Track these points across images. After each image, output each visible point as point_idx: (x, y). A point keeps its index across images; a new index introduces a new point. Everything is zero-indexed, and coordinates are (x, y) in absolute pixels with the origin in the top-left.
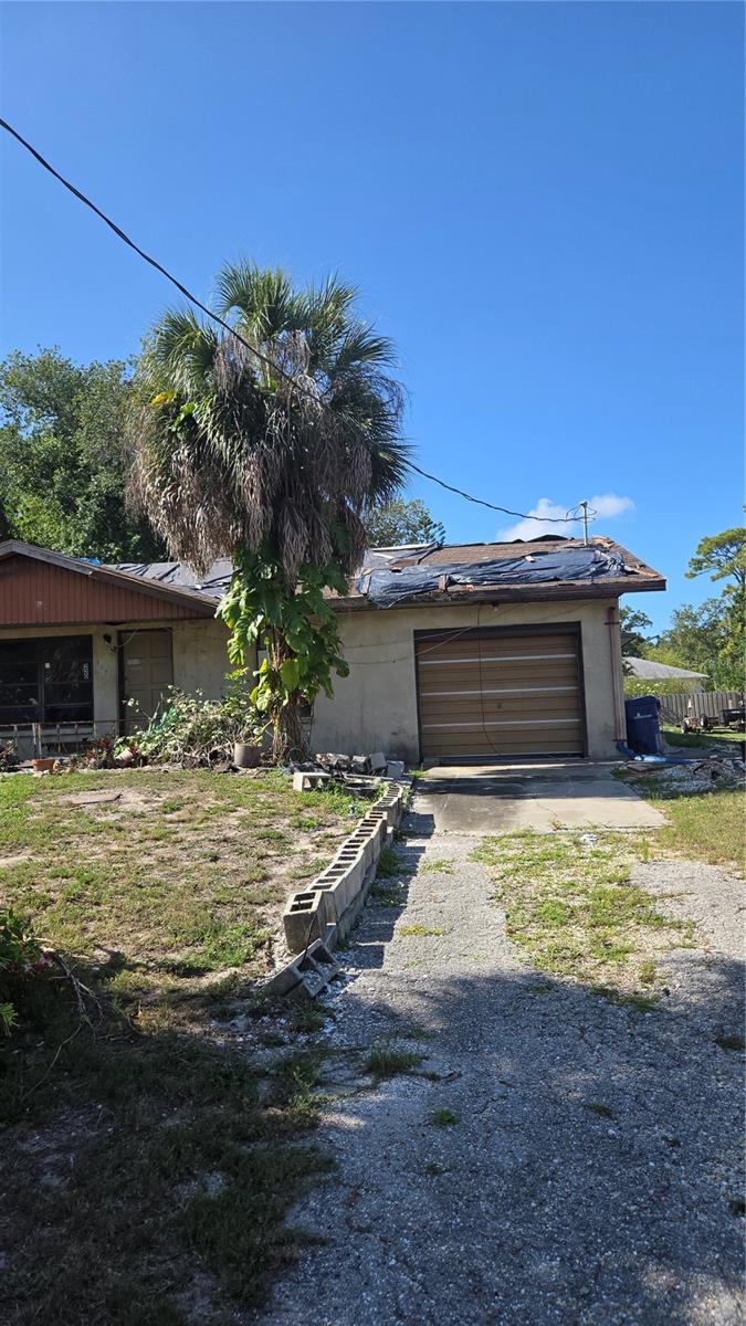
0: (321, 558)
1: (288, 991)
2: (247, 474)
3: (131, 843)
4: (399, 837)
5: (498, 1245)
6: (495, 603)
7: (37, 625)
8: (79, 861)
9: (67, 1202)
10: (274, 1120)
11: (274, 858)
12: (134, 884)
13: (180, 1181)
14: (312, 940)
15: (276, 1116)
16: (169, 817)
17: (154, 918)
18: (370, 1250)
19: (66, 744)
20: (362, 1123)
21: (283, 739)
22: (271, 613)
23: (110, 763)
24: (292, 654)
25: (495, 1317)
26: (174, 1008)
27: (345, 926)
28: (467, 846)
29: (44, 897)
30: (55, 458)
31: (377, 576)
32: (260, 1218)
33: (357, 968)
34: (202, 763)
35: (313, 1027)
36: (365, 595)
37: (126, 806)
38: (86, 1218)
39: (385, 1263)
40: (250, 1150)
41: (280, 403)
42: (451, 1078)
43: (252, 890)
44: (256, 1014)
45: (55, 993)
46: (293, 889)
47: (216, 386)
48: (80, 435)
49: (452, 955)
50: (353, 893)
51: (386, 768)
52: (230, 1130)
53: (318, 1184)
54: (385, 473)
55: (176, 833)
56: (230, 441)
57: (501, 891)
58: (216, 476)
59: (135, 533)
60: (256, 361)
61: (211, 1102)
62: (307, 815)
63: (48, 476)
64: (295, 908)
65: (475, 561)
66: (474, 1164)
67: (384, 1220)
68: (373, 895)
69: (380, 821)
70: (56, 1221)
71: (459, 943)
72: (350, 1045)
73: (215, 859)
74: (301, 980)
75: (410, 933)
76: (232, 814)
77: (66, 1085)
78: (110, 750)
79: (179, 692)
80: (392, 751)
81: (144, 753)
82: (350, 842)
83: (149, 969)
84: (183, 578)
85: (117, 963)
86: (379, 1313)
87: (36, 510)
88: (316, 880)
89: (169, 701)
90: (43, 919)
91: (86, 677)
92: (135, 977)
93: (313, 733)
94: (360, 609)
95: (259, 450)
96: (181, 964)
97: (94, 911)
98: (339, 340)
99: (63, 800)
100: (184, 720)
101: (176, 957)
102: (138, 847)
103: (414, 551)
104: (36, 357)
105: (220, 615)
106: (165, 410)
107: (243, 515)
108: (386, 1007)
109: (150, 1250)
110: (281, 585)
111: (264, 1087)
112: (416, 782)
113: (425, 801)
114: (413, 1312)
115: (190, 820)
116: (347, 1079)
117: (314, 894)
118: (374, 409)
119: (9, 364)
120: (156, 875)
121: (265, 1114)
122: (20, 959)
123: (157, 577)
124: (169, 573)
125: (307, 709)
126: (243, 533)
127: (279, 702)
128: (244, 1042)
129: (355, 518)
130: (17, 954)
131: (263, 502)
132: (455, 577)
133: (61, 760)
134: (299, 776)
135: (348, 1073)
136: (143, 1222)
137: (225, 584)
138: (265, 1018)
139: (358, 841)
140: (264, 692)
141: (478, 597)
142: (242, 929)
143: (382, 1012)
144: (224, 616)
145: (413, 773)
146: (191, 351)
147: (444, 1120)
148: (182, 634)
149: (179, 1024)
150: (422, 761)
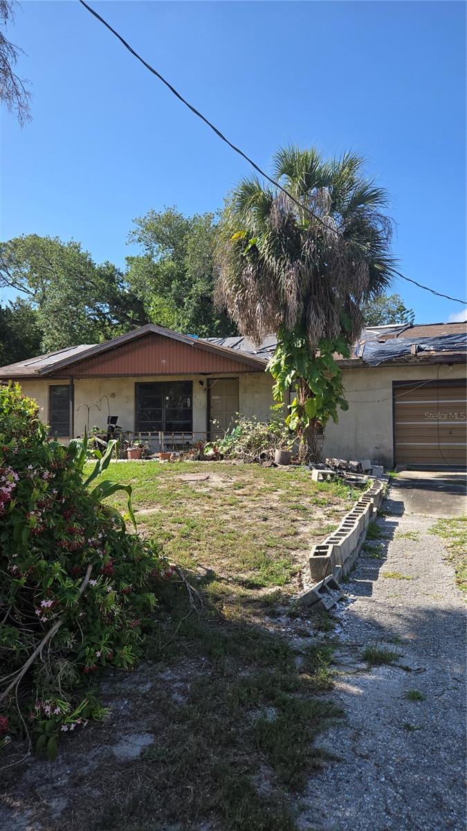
0: (333, 334)
1: (311, 604)
2: (288, 281)
3: (215, 506)
4: (380, 514)
5: (453, 780)
6: (450, 364)
7: (162, 374)
8: (187, 514)
9: (187, 711)
10: (305, 681)
11: (301, 522)
12: (219, 531)
13: (251, 709)
14: (327, 575)
15: (306, 679)
16: (237, 492)
17: (231, 551)
18: (369, 770)
19: (177, 445)
20: (361, 691)
21: (305, 448)
22: (300, 369)
23: (202, 457)
24: (312, 395)
25: (452, 825)
26: (244, 607)
27: (347, 569)
28: (429, 524)
29: (169, 534)
30: (172, 274)
31: (368, 345)
32: (299, 739)
33: (355, 595)
34: (256, 460)
35: (329, 628)
36: (361, 358)
37: (212, 484)
38: (198, 722)
39: (378, 779)
40: (292, 697)
41: (311, 235)
42: (419, 671)
43: (288, 540)
44: (292, 616)
45: (176, 589)
46: (313, 542)
47: (271, 226)
48: (187, 259)
49: (418, 593)
50: (352, 547)
51: (371, 470)
52: (280, 684)
53: (334, 724)
54: (377, 278)
55: (241, 502)
56: (278, 260)
57: (452, 555)
58: (269, 283)
59: (217, 319)
60: (296, 208)
61: (267, 665)
62: (321, 496)
63: (169, 285)
64: (316, 554)
65: (437, 335)
66: (436, 728)
67: (377, 753)
68: (365, 550)
69: (369, 504)
70: (182, 722)
71: (423, 587)
72: (352, 642)
73: (265, 519)
74: (321, 599)
75: (389, 577)
76: (274, 493)
77: (185, 644)
78: (202, 450)
79: (242, 416)
80: (375, 459)
81: (221, 453)
82: (350, 515)
83: (229, 581)
84: (245, 347)
85: (210, 576)
86: (375, 809)
87: (161, 305)
88: (329, 538)
89: (236, 422)
90: (168, 547)
91: (189, 406)
92: (221, 585)
93: (323, 445)
94: (356, 367)
95: (297, 265)
96: (247, 581)
97: (197, 544)
98: (351, 192)
99: (177, 477)
100: (245, 434)
101: (245, 576)
102: (220, 508)
103: (394, 329)
104: (163, 213)
105: (269, 370)
106: (239, 243)
107: (285, 307)
108: (375, 621)
109: (235, 747)
110: (307, 351)
111: (299, 661)
112: (391, 480)
113: (398, 492)
114: (397, 812)
115: (250, 495)
116: (350, 663)
117: (328, 546)
118: (373, 236)
119: (148, 218)
120: (231, 526)
121: (300, 677)
122: (159, 569)
123: (231, 346)
124: (237, 343)
125: (321, 430)
126: (284, 318)
127: (303, 425)
128: (286, 632)
129: (356, 308)
130: (157, 565)
131: (298, 299)
132: (422, 346)
133: (174, 454)
134: (315, 472)
135: (351, 659)
136: (230, 730)
137: (271, 350)
138: (298, 619)
139: (355, 516)
140: (294, 418)
141: (438, 360)
142: (283, 563)
143: (372, 624)
144: (271, 370)
145: (389, 474)
146: (257, 205)
147: (414, 697)
148: (244, 381)
149: (247, 616)
150: (395, 466)
